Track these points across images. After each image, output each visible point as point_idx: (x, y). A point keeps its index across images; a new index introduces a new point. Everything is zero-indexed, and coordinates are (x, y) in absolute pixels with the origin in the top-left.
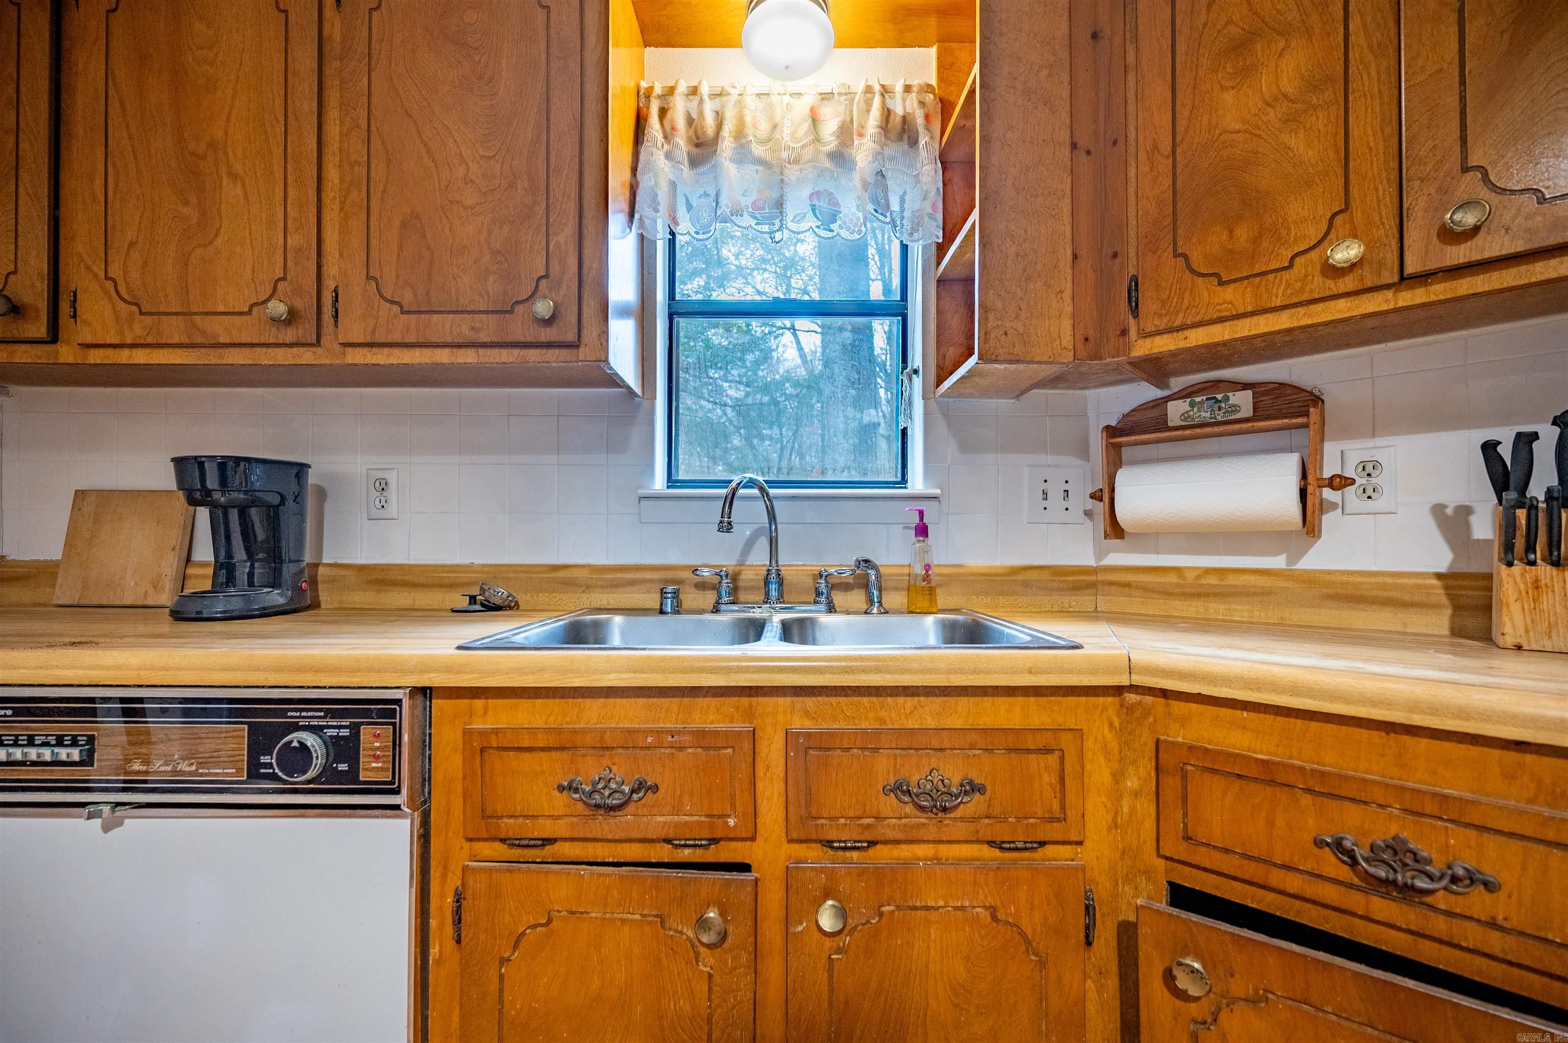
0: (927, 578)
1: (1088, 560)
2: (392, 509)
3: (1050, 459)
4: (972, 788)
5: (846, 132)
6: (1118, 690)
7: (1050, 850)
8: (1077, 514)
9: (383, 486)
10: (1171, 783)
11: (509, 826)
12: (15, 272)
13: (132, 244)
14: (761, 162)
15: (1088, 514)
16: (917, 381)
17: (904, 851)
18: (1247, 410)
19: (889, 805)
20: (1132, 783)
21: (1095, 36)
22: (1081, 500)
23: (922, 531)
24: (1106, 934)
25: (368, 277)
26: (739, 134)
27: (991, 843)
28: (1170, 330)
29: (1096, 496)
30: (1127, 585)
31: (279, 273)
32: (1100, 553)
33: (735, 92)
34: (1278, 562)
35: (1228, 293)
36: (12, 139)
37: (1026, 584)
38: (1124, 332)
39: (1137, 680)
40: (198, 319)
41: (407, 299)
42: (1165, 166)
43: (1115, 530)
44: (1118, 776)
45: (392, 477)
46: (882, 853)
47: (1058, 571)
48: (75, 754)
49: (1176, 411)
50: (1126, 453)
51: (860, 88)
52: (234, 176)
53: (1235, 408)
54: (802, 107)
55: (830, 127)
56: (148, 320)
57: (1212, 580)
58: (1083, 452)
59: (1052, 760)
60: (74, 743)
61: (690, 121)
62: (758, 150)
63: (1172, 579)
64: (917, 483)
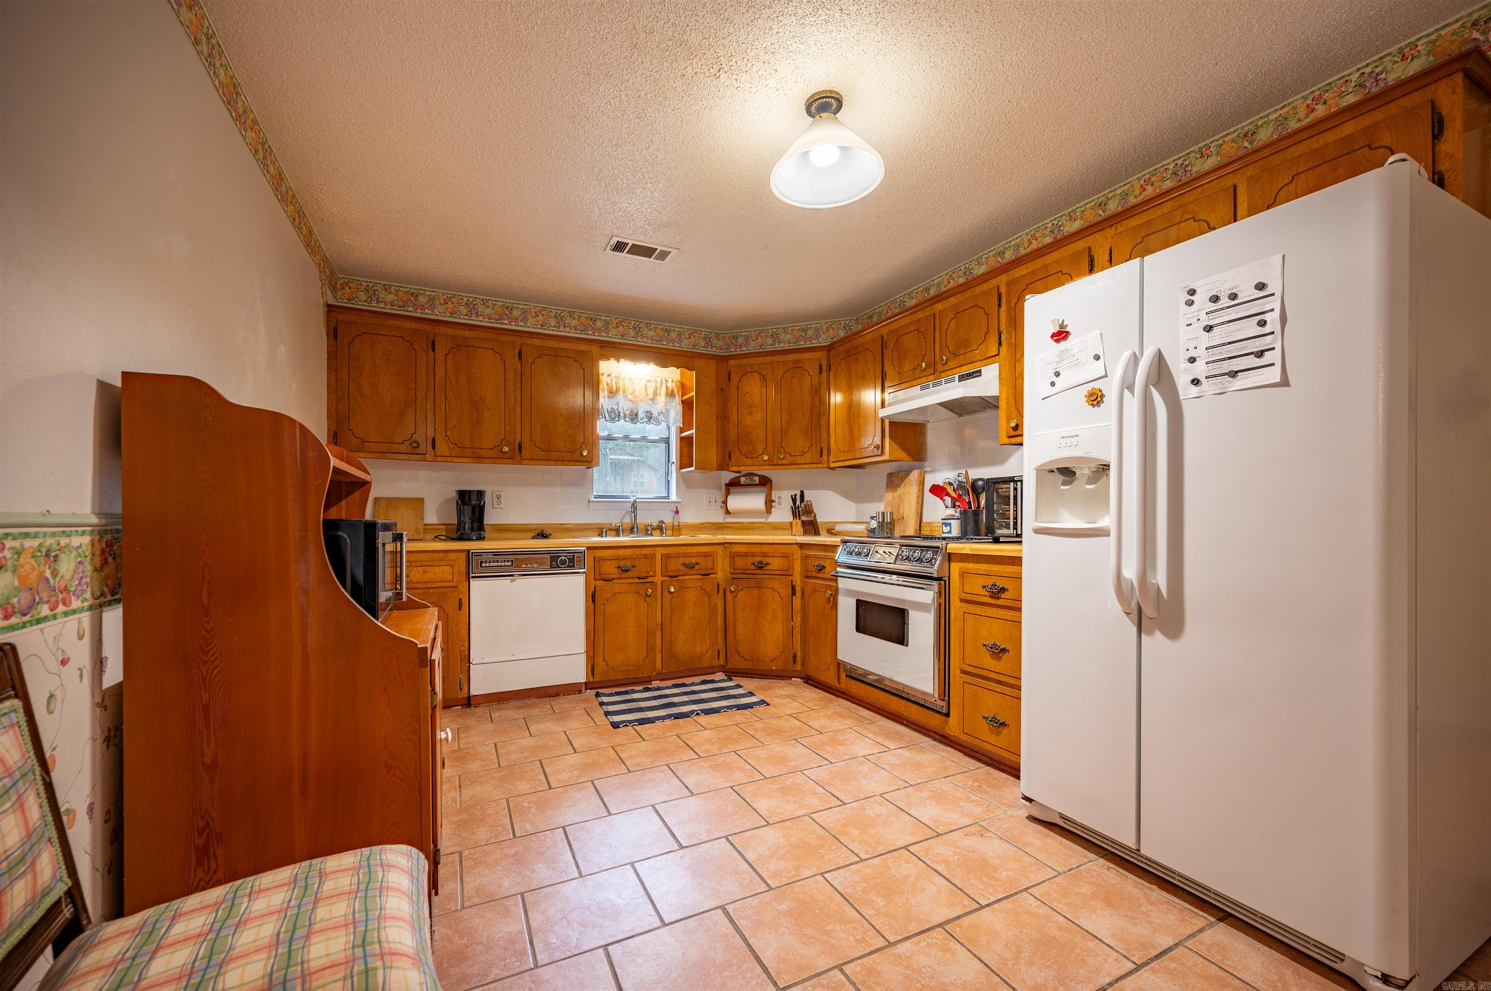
0: (679, 526)
1: (722, 521)
2: (503, 505)
3: (712, 491)
4: (697, 564)
5: (655, 393)
6: (723, 544)
7: (711, 576)
8: (718, 507)
9: (499, 497)
10: (732, 559)
11: (604, 577)
12: (415, 433)
13: (455, 426)
14: (631, 401)
15: (721, 507)
16: (674, 466)
17: (684, 577)
18: (757, 482)
19: (682, 568)
20: (726, 561)
21: (722, 390)
22: (719, 503)
23: (677, 512)
24: (721, 591)
25: (531, 440)
26: (624, 392)
27: (701, 574)
28: (737, 466)
29: (723, 502)
30: (731, 527)
31: (503, 437)
32: (724, 519)
33: (622, 377)
34: (763, 520)
35: (748, 460)
36: (414, 391)
37: (704, 528)
38: (728, 464)
39: (727, 541)
40: (477, 450)
41: (543, 447)
42: (736, 428)
43: (728, 512)
44: (723, 561)
45: (502, 494)
46: (680, 578)
47: (714, 524)
48: (509, 564)
49: (743, 480)
50: (731, 490)
51: (659, 380)
52: (488, 408)
53: (755, 481)
54: (643, 384)
55: (651, 391)
56: (460, 449)
57: (750, 525)
58: (720, 489)
59: (712, 558)
60: (508, 561)
61: (608, 384)
62: (630, 397)
63: (741, 525)
64: (674, 497)
